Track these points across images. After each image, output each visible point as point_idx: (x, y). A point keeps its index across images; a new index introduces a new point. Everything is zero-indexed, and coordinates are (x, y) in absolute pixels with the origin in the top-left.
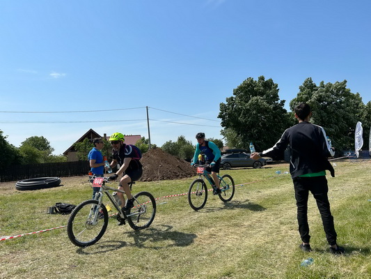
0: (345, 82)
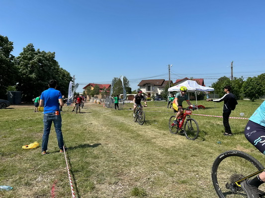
0: (54, 53)
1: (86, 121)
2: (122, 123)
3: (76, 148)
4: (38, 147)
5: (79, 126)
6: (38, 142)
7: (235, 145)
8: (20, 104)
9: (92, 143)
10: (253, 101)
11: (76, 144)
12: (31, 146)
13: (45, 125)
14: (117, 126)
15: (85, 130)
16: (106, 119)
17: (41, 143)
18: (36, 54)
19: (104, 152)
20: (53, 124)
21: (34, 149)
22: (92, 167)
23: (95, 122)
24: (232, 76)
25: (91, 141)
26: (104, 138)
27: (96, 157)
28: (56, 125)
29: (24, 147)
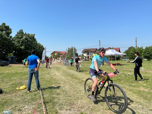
1: (52, 73)
2: (73, 74)
3: (47, 89)
4: (25, 88)
5: (48, 76)
6: (26, 86)
7: (139, 87)
8: (15, 63)
9: (56, 86)
10: (149, 61)
11: (47, 86)
12: (21, 88)
13: (29, 76)
14: (70, 76)
15: (52, 78)
16: (64, 72)
17: (27, 86)
18: (24, 35)
19: (63, 91)
20: (34, 75)
21: (23, 89)
22: (56, 100)
23: (57, 74)
24: (136, 46)
25: (55, 85)
26: (63, 83)
27: (58, 94)
28: (36, 75)
29: (17, 88)
